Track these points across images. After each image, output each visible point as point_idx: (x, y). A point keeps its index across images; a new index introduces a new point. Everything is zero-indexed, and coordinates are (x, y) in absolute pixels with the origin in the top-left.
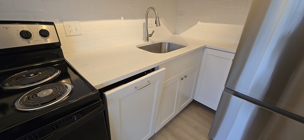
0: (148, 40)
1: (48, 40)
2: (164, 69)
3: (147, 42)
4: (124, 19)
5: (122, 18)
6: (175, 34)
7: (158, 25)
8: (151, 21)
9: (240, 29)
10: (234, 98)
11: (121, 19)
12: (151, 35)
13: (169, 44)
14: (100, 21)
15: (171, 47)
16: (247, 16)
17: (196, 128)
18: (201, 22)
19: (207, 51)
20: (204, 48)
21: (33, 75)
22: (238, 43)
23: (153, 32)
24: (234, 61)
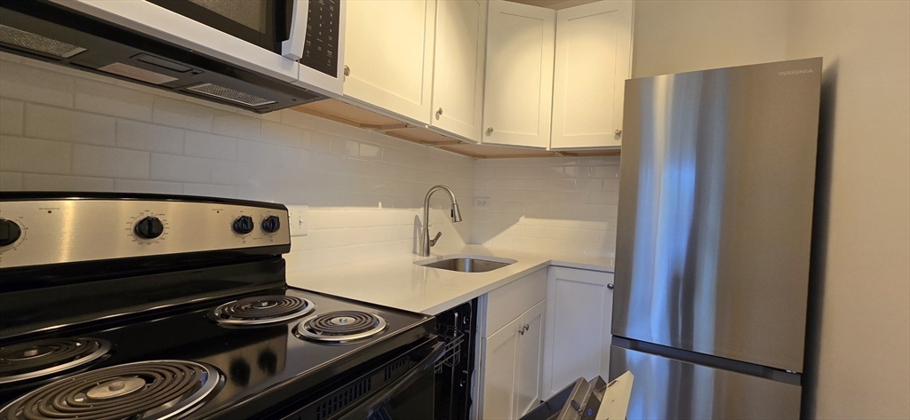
0: (428, 253)
1: (274, 238)
3: (425, 258)
4: (383, 207)
5: (380, 204)
6: (471, 243)
7: (458, 219)
11: (378, 206)
12: (433, 242)
13: (472, 261)
14: (342, 208)
18: (526, 217)
19: (557, 272)
20: (548, 266)
21: (266, 303)
23: (439, 235)
24: (614, 288)
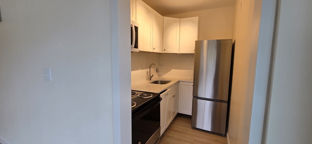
0: (151, 80)
2: (170, 89)
6: (159, 76)
7: (158, 72)
8: (153, 71)
9: (192, 72)
10: (199, 100)
12: (152, 77)
15: (163, 82)
16: (194, 66)
17: (184, 126)
18: (173, 69)
19: (181, 83)
20: (179, 82)
22: (193, 78)
23: (153, 75)
24: (193, 86)
